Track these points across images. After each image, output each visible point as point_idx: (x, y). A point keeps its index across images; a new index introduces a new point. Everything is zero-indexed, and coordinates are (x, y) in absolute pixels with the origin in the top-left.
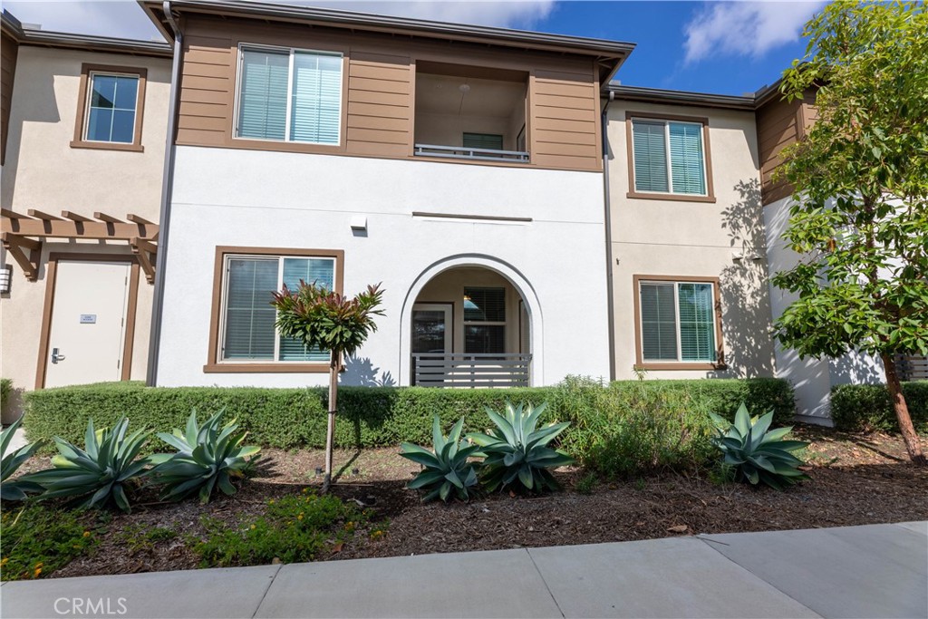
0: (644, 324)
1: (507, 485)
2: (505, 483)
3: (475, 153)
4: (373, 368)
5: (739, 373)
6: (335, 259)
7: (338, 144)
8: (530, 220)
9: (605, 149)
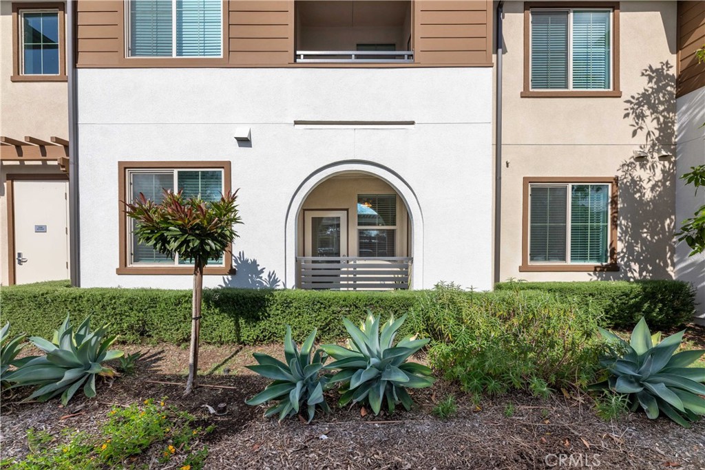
0: (532, 227)
1: (358, 403)
2: (355, 401)
3: (358, 57)
4: (259, 268)
5: (630, 270)
6: (222, 170)
7: (221, 57)
8: (412, 123)
9: (499, 44)
